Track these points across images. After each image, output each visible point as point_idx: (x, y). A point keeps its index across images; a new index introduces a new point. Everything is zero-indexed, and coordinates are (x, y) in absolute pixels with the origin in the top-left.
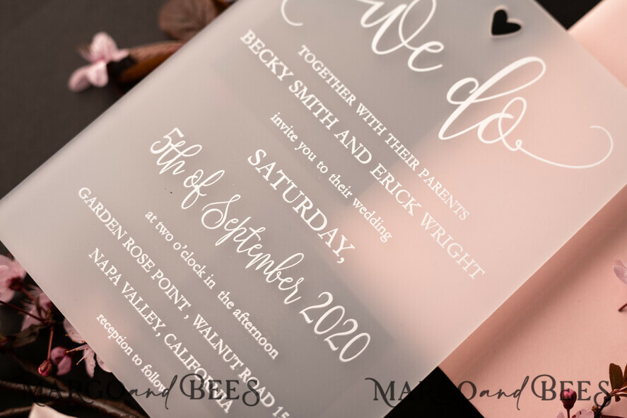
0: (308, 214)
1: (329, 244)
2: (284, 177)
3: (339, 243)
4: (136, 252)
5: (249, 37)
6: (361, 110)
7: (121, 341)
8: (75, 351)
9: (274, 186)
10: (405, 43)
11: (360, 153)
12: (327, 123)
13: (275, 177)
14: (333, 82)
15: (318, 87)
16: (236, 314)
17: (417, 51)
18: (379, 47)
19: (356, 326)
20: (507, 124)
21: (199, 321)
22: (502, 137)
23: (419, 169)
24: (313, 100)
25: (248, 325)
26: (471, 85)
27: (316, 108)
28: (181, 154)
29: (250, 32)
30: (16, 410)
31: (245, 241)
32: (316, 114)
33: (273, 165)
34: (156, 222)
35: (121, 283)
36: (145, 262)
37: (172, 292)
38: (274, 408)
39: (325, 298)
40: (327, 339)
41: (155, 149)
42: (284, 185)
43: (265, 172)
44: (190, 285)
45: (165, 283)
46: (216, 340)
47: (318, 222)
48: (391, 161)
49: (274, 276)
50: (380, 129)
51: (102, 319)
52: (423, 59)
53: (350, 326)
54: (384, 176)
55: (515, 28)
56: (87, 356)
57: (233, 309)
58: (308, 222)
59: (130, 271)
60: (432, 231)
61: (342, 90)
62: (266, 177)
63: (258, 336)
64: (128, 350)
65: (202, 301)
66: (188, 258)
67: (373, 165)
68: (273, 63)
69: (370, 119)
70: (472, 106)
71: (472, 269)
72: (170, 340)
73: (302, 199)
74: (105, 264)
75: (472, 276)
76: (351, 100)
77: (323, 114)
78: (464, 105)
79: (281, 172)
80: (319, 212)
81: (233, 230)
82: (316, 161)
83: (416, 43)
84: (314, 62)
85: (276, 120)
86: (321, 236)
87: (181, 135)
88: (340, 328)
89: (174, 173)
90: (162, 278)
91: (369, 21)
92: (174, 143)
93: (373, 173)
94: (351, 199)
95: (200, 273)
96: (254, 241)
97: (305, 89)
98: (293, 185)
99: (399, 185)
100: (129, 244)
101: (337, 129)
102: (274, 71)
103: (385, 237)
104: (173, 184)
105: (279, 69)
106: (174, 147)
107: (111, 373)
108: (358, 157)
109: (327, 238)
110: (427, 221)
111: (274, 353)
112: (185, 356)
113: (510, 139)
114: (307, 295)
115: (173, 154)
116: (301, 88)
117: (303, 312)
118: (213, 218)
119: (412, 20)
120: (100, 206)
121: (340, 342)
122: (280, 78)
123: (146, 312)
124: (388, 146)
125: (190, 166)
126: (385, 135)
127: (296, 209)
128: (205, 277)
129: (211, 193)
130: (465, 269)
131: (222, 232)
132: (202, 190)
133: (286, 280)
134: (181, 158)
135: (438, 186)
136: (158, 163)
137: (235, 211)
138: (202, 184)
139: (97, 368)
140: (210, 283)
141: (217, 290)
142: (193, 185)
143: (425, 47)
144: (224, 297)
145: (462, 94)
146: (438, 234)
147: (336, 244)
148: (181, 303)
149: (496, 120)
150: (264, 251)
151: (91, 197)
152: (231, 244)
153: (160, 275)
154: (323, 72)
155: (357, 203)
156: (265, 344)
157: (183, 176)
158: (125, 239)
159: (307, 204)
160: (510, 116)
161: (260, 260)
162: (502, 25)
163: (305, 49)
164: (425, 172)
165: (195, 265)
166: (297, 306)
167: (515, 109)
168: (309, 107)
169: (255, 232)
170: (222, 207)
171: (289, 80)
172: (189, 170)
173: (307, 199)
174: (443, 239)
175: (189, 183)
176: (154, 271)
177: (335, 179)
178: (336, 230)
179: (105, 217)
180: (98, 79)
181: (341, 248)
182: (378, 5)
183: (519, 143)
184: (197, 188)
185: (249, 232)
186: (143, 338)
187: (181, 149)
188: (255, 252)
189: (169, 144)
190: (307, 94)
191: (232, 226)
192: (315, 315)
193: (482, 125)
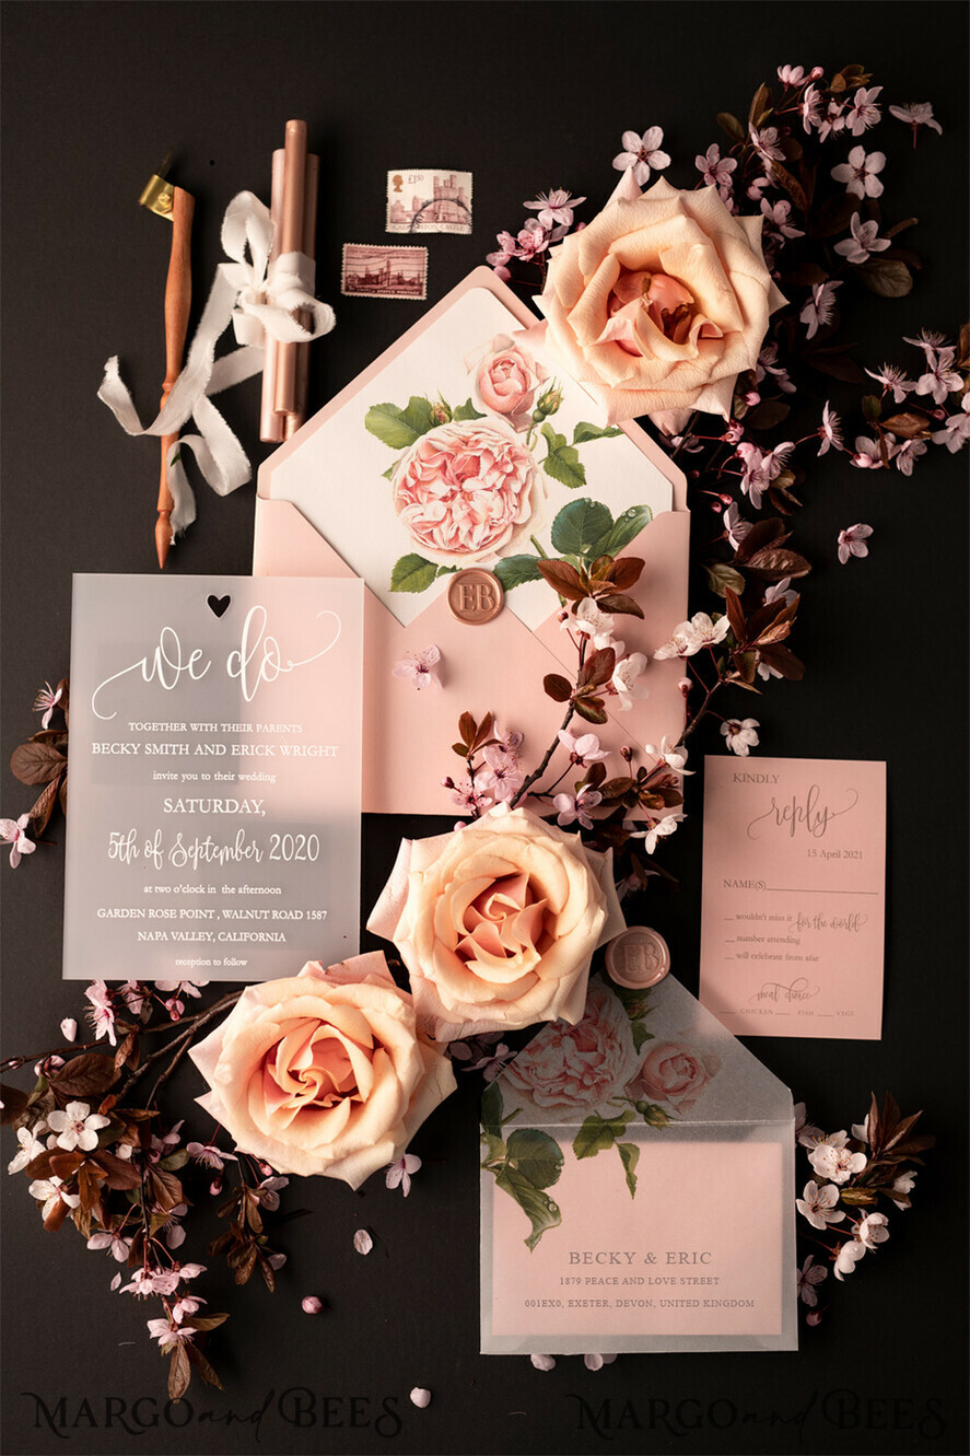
0: (224, 807)
1: (249, 811)
2: (192, 801)
3: (253, 806)
4: (160, 914)
5: (96, 748)
6: (194, 727)
7: (199, 962)
8: (179, 994)
9: (192, 811)
10: (179, 669)
11: (216, 750)
12: (184, 752)
13: (187, 806)
14: (164, 727)
15: (159, 738)
16: (240, 891)
17: (190, 666)
18: (169, 684)
19: (303, 838)
20: (273, 659)
21: (226, 913)
22: (278, 669)
23: (254, 728)
24: (164, 747)
25: (251, 891)
26: (236, 657)
27: (170, 750)
28: (128, 843)
29: (94, 744)
30: (178, 1054)
31: (207, 853)
32: (174, 753)
33: (180, 801)
34: (153, 889)
35: (169, 936)
36: (169, 914)
37: (198, 914)
38: (305, 916)
39: (275, 839)
40: (297, 857)
41: (112, 854)
42: (196, 806)
43: (180, 809)
44: (204, 902)
45: (190, 914)
46: (244, 914)
47: (232, 806)
48: (236, 738)
49: (239, 853)
50: (214, 727)
51: (179, 962)
52: (198, 667)
53: (300, 839)
54: (240, 750)
55: (227, 600)
56: (188, 989)
57: (237, 891)
58: (228, 811)
59: (166, 925)
60: (292, 752)
61: (174, 727)
62: (184, 811)
63: (262, 891)
64: (208, 962)
65: (217, 902)
66: (188, 890)
67: (229, 749)
68: (123, 749)
69: (204, 728)
70: (247, 667)
71: (330, 752)
72: (222, 937)
73: (213, 803)
74: (151, 935)
75: (334, 755)
76: (183, 727)
77: (177, 750)
78: (243, 671)
79: (187, 801)
80: (228, 801)
81: (195, 853)
82: (200, 777)
83: (185, 663)
84: (144, 727)
85: (157, 776)
86: (241, 811)
87: (118, 834)
88: (297, 846)
89: (135, 856)
90: (186, 913)
91: (148, 676)
92: (118, 842)
93: (233, 753)
94: (236, 778)
95: (202, 891)
96: (211, 848)
97: (155, 746)
98: (201, 801)
99: (252, 747)
100: (152, 913)
101: (192, 750)
102: (128, 752)
103: (272, 779)
104: (141, 862)
105: (130, 749)
106: (121, 844)
107: (211, 982)
108: (218, 753)
109: (245, 809)
110: (285, 750)
111: (278, 891)
112: (238, 937)
113: (284, 665)
114: (265, 847)
115: (124, 848)
116: (152, 747)
117: (271, 857)
118: (179, 858)
119: (170, 651)
120: (117, 911)
121: (303, 853)
122: (135, 752)
123: (197, 936)
124: (227, 732)
125: (140, 844)
126: (220, 728)
127: (215, 811)
128: (206, 890)
129: (165, 847)
130: (327, 755)
131: (191, 860)
132: (158, 850)
133: (247, 850)
134: (131, 846)
135: (272, 727)
136: (122, 860)
137: (186, 843)
138: (156, 847)
139: (199, 989)
140: (212, 890)
141: (219, 890)
142: (151, 852)
143: (192, 660)
144: (226, 890)
145: (236, 666)
146: (297, 750)
147: (253, 808)
148: (208, 914)
149: (267, 662)
150: (221, 848)
151: (107, 911)
152: (202, 862)
153: (184, 912)
154: (154, 727)
155: (241, 777)
156: (270, 891)
157: (142, 854)
158: (147, 913)
159: (218, 803)
160: (271, 653)
161: (224, 854)
162: (219, 605)
163: (132, 724)
164: (259, 727)
165: (195, 890)
166: (266, 857)
167: (271, 647)
168: (167, 753)
169: (207, 843)
170: (178, 848)
171: (141, 750)
172: (141, 847)
173: (215, 801)
174: (301, 752)
175: (148, 853)
176: (178, 914)
177: (218, 776)
178: (245, 801)
179: (125, 913)
180: (29, 849)
181: (257, 807)
182: (144, 661)
183: (290, 663)
184: (155, 852)
185: (204, 847)
186: (206, 949)
187: (125, 841)
188: (217, 853)
189: (117, 844)
190: (158, 747)
191: (192, 852)
192: (278, 852)
193: (262, 671)
